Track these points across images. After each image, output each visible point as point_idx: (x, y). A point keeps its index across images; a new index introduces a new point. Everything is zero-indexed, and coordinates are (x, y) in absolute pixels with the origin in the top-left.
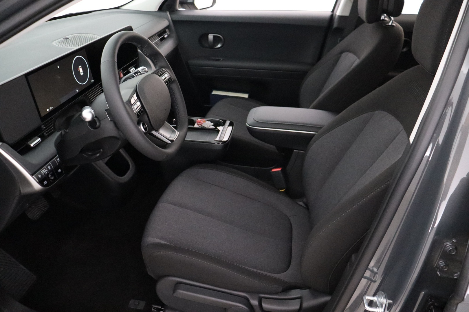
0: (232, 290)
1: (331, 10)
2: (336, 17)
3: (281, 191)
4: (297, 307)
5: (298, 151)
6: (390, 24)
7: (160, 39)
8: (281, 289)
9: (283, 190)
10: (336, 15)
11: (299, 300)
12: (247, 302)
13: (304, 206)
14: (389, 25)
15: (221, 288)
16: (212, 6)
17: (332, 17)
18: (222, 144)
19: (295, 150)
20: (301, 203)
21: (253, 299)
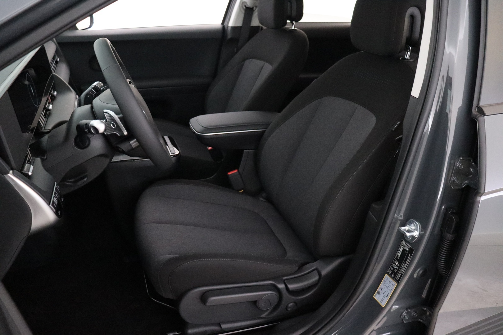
0: (257, 281)
1: (221, 23)
2: (229, 28)
3: (240, 192)
4: (316, 278)
5: (248, 151)
6: (293, 28)
7: (55, 63)
8: (297, 268)
9: (242, 191)
10: (228, 26)
11: (315, 272)
12: (275, 288)
13: (265, 201)
14: (292, 30)
15: (247, 282)
16: (90, 27)
17: (224, 29)
18: (174, 158)
19: (245, 151)
20: (261, 199)
21: (279, 283)
